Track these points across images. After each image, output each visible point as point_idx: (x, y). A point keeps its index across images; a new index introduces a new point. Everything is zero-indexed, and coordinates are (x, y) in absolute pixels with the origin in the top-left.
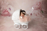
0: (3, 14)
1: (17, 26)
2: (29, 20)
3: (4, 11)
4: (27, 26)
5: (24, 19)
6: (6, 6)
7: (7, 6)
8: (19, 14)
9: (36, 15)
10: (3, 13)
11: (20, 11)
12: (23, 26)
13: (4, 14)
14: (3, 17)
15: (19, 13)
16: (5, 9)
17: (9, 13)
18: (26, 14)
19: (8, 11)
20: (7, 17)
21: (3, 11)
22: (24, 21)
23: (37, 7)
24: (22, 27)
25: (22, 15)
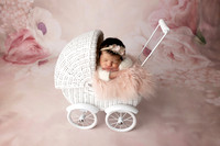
0: (12, 52)
1: (81, 118)
2: (143, 87)
3: (13, 38)
4: (133, 116)
5: (120, 84)
6: (19, 13)
7: (27, 14)
8: (93, 57)
9: (172, 55)
10: (11, 48)
11: (95, 42)
12: (110, 117)
13: (14, 55)
14: (9, 67)
15: (94, 51)
16: (18, 28)
17: (38, 47)
18: (129, 56)
19: (35, 36)
20: (29, 70)
21: (9, 37)
22: (117, 95)
23: (173, 15)
24: (109, 122)
25: (108, 63)
